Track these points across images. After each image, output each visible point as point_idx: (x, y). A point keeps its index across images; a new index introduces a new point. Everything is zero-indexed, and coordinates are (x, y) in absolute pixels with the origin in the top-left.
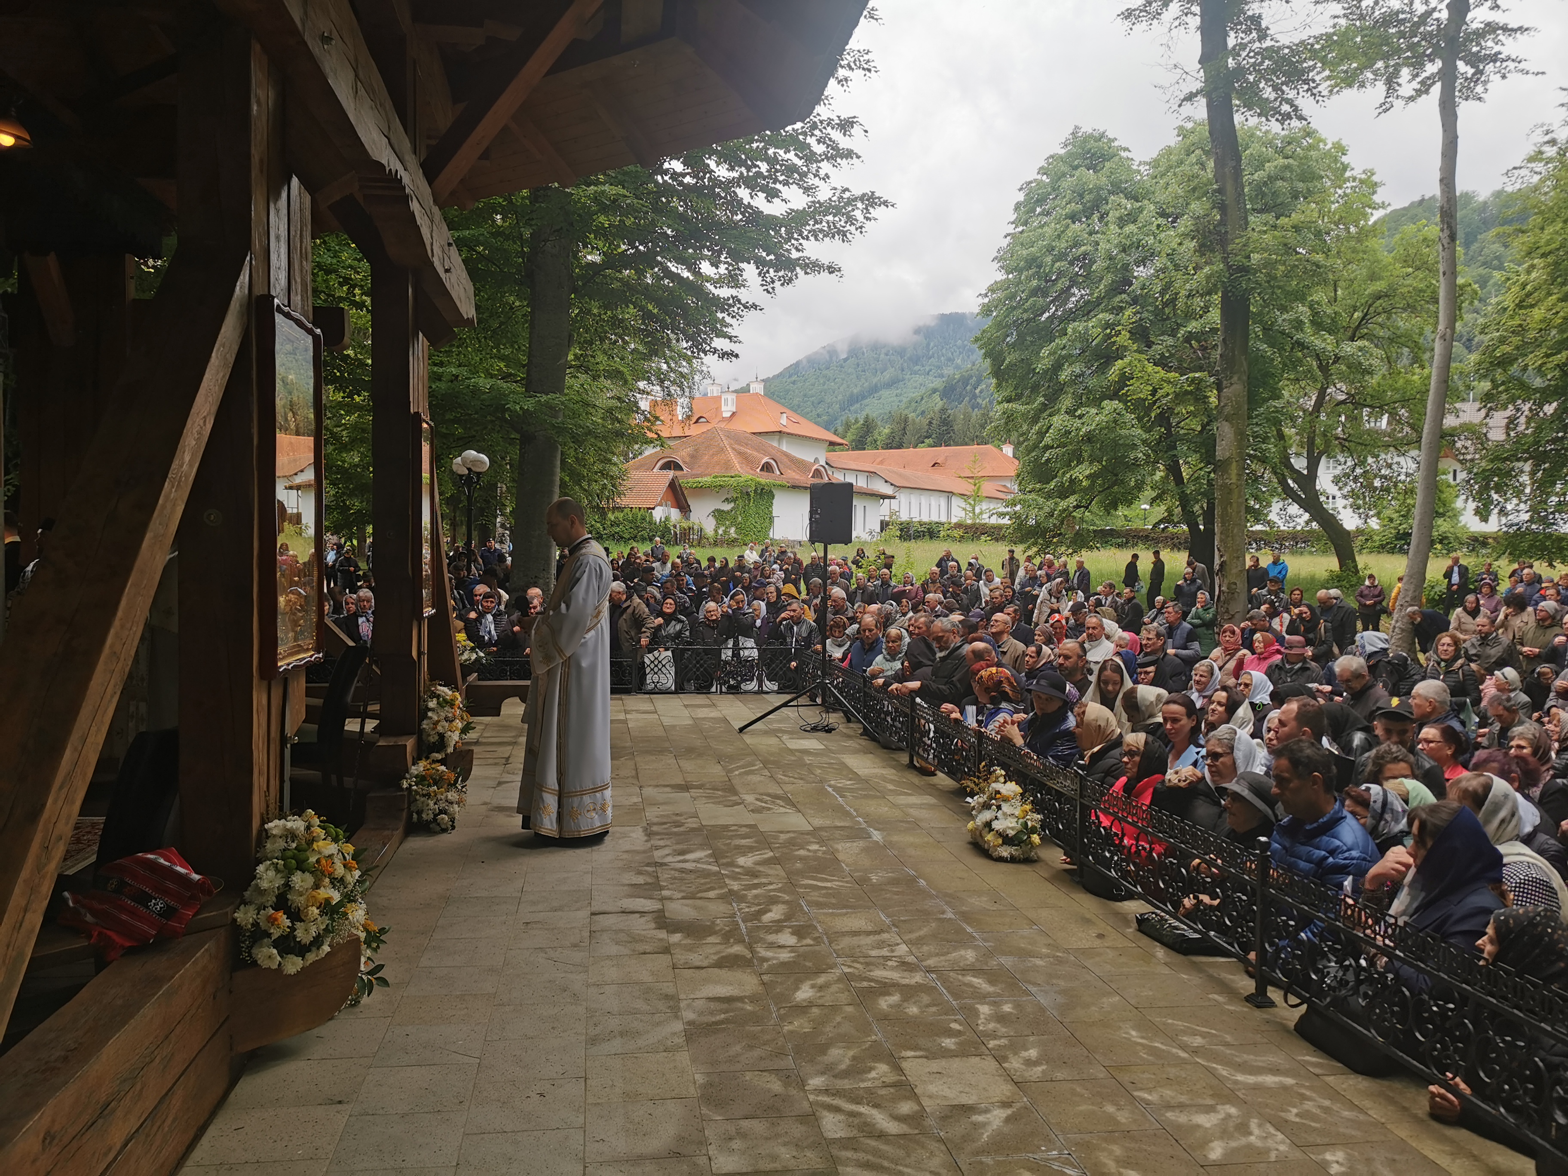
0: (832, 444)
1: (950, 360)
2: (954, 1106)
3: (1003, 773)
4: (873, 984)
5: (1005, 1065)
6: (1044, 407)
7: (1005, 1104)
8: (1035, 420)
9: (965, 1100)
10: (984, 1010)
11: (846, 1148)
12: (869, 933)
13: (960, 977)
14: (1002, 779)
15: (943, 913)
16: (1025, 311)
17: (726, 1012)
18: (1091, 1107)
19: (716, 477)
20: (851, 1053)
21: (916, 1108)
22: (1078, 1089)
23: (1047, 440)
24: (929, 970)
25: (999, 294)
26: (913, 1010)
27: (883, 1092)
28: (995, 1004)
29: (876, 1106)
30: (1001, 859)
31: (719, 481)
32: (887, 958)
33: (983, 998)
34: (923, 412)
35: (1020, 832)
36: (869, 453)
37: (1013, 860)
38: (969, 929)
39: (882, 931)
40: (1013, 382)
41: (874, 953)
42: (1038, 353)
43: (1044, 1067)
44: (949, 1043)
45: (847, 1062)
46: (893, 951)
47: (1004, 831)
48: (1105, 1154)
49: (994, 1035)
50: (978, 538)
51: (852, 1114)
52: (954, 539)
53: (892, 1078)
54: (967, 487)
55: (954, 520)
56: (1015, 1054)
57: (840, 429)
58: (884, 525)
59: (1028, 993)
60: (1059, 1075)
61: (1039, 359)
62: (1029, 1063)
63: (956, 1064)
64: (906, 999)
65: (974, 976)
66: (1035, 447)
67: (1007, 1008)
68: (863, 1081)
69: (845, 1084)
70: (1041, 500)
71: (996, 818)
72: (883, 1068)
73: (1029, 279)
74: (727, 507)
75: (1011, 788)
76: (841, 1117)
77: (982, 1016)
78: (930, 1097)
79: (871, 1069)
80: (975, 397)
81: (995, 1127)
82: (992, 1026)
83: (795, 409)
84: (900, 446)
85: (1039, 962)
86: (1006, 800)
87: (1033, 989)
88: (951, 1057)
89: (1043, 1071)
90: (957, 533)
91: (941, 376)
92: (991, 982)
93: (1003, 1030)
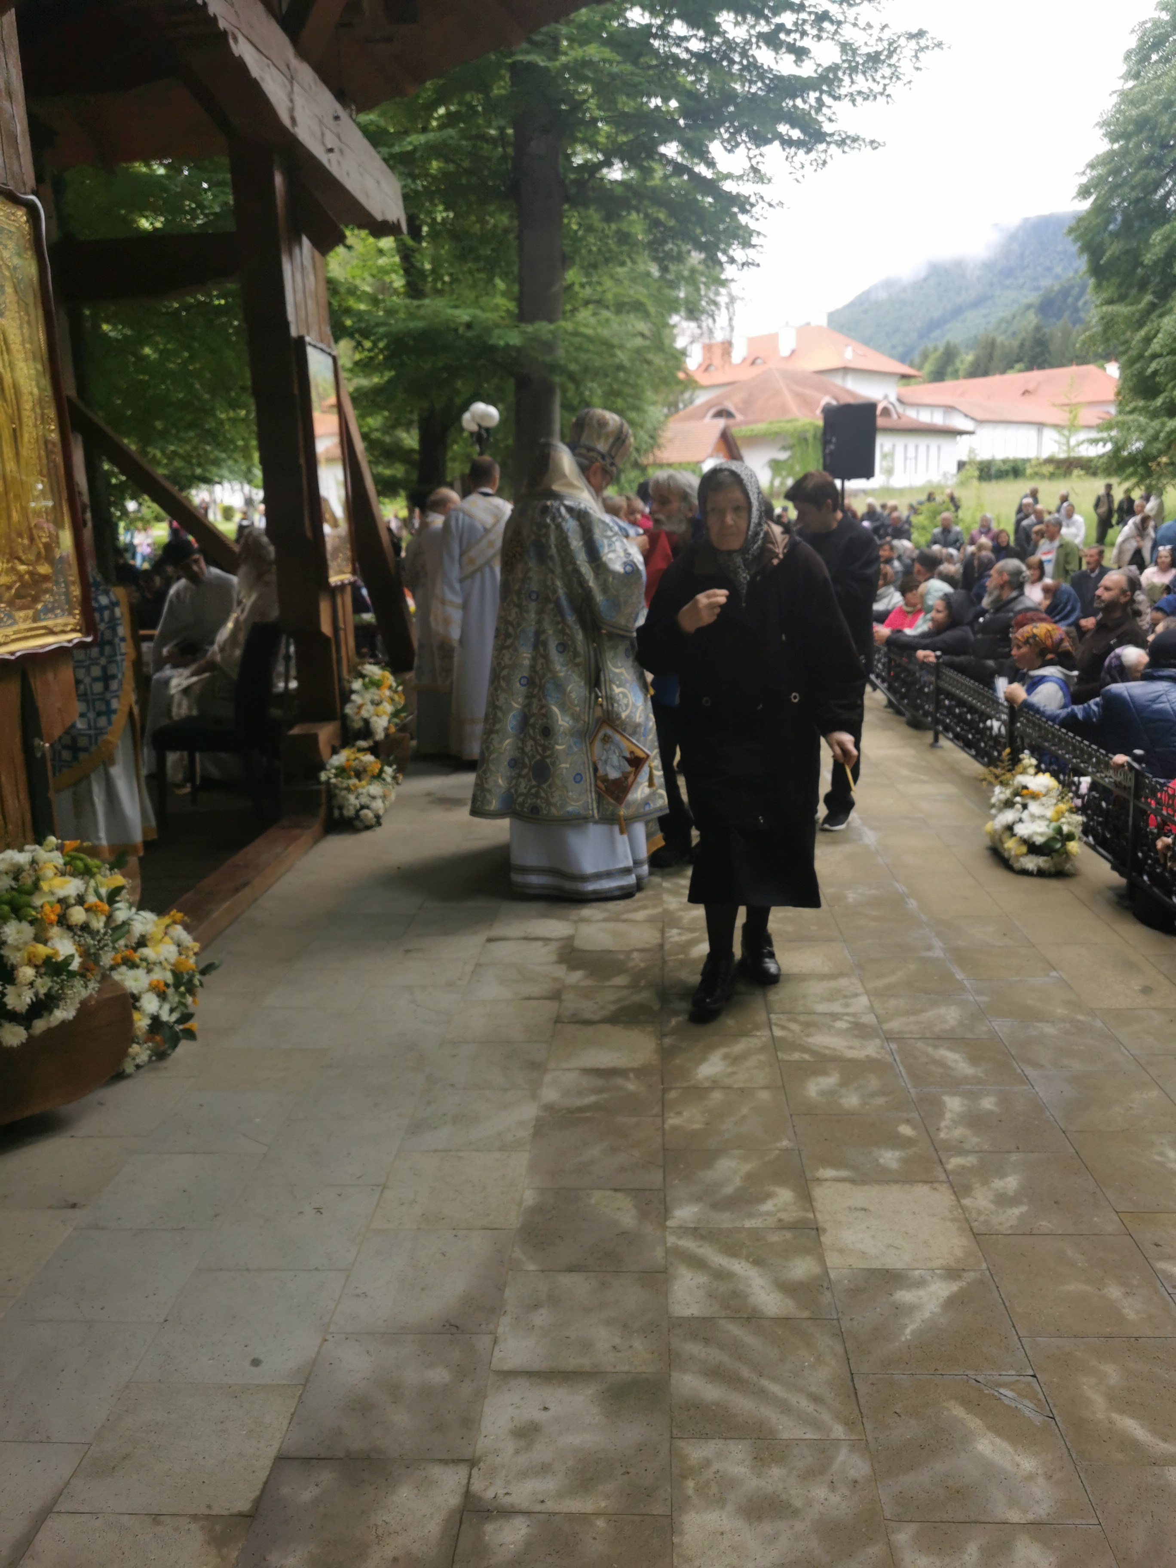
0: (904, 377)
1: (1049, 269)
2: (872, 1272)
3: (1034, 762)
4: (807, 1057)
5: (966, 1202)
6: (1153, 307)
7: (952, 1273)
8: (1141, 324)
9: (893, 1261)
10: (954, 1104)
11: (694, 1336)
12: (822, 977)
13: (930, 1050)
14: (1032, 771)
15: (929, 948)
16: (1133, 188)
17: (600, 1091)
18: (1084, 1287)
19: (771, 423)
20: (747, 1167)
21: (816, 1270)
22: (1070, 1252)
23: (1156, 346)
24: (889, 1038)
25: (1100, 170)
26: (851, 1101)
27: (774, 1238)
28: (973, 1096)
29: (758, 1262)
30: (1025, 872)
31: (775, 427)
32: (835, 1016)
33: (954, 1084)
34: (1014, 334)
35: (1052, 839)
36: (949, 384)
37: (1041, 873)
38: (960, 975)
39: (841, 975)
40: (1116, 280)
41: (821, 1008)
42: (1147, 241)
43: (1023, 1209)
44: (890, 1158)
45: (738, 1182)
46: (847, 1005)
47: (1030, 837)
48: (1093, 1380)
49: (958, 1149)
50: (1070, 473)
51: (721, 1275)
52: (1042, 476)
53: (792, 1214)
54: (1062, 417)
55: (1045, 455)
56: (985, 1183)
57: (917, 360)
58: (961, 465)
59: (1024, 1079)
60: (1045, 1225)
61: (1148, 246)
62: (1003, 1200)
63: (894, 1194)
64: (845, 1082)
65: (950, 1049)
66: (1140, 356)
67: (988, 1103)
68: (750, 1215)
69: (724, 1220)
70: (1142, 420)
71: (1021, 820)
72: (785, 1195)
73: (1138, 146)
74: (783, 456)
75: (1043, 782)
76: (702, 1278)
77: (948, 1115)
78: (841, 1251)
79: (769, 1196)
80: (1076, 310)
81: (927, 1315)
82: (959, 1132)
83: (867, 341)
84: (985, 373)
85: (1049, 1030)
86: (1035, 796)
87: (1032, 1072)
88: (888, 1182)
89: (1022, 1217)
90: (1048, 469)
91: (1037, 289)
92: (973, 1060)
93: (974, 1140)
